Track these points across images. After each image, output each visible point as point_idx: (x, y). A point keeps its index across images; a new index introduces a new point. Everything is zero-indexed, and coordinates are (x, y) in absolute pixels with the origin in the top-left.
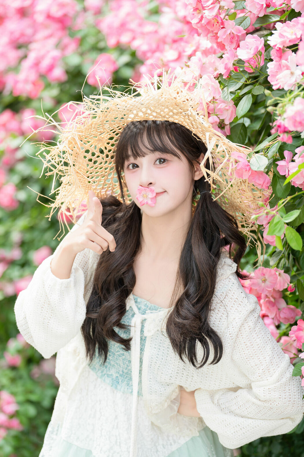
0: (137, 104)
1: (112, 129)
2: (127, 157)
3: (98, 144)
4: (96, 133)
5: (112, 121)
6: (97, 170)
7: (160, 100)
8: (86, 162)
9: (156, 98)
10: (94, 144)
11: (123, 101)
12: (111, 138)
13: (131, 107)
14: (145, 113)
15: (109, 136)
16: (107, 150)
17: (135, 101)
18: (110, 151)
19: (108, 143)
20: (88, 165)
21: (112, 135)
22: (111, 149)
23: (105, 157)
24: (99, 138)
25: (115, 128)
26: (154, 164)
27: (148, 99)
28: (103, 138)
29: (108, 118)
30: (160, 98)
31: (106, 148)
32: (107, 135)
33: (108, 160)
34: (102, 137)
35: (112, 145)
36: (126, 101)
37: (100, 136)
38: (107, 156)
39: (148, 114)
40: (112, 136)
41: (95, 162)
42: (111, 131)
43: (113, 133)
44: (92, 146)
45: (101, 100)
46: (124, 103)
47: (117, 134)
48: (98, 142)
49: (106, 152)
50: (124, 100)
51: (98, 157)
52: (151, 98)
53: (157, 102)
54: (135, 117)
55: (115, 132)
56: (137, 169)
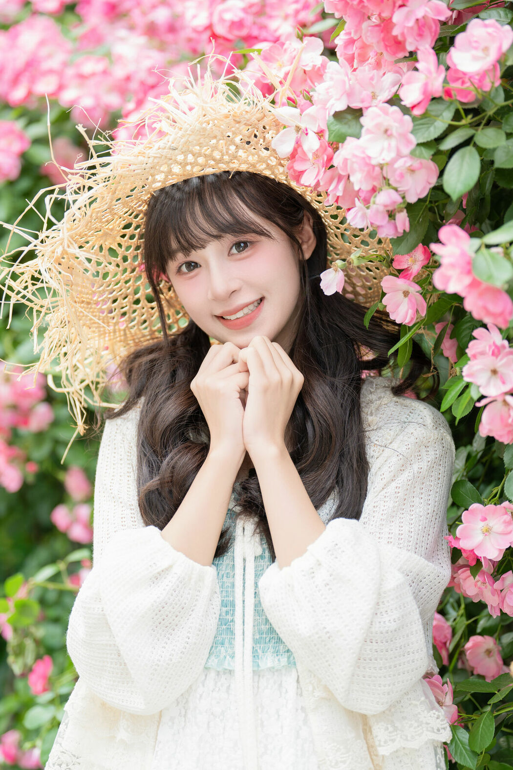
0: (165, 151)
1: (127, 210)
2: (172, 254)
3: (105, 241)
4: (100, 224)
5: (128, 197)
6: (112, 288)
7: (204, 129)
8: (88, 279)
9: (197, 128)
10: (98, 242)
12: (127, 226)
13: (156, 161)
14: (184, 165)
15: (124, 223)
16: (123, 248)
17: (159, 148)
18: (128, 248)
19: (123, 236)
20: (93, 284)
21: (128, 220)
22: (129, 244)
23: (122, 261)
24: (104, 231)
25: (132, 207)
27: (183, 136)
28: (112, 230)
29: (119, 194)
31: (120, 245)
32: (118, 222)
33: (127, 265)
34: (111, 227)
35: (132, 237)
36: (144, 153)
37: (107, 227)
38: (125, 259)
39: (191, 164)
40: (128, 222)
41: (105, 275)
42: (126, 214)
43: (130, 215)
44: (95, 248)
47: (136, 217)
49: (121, 252)
50: (140, 153)
52: (188, 132)
53: (202, 133)
55: (132, 213)
56: (196, 271)
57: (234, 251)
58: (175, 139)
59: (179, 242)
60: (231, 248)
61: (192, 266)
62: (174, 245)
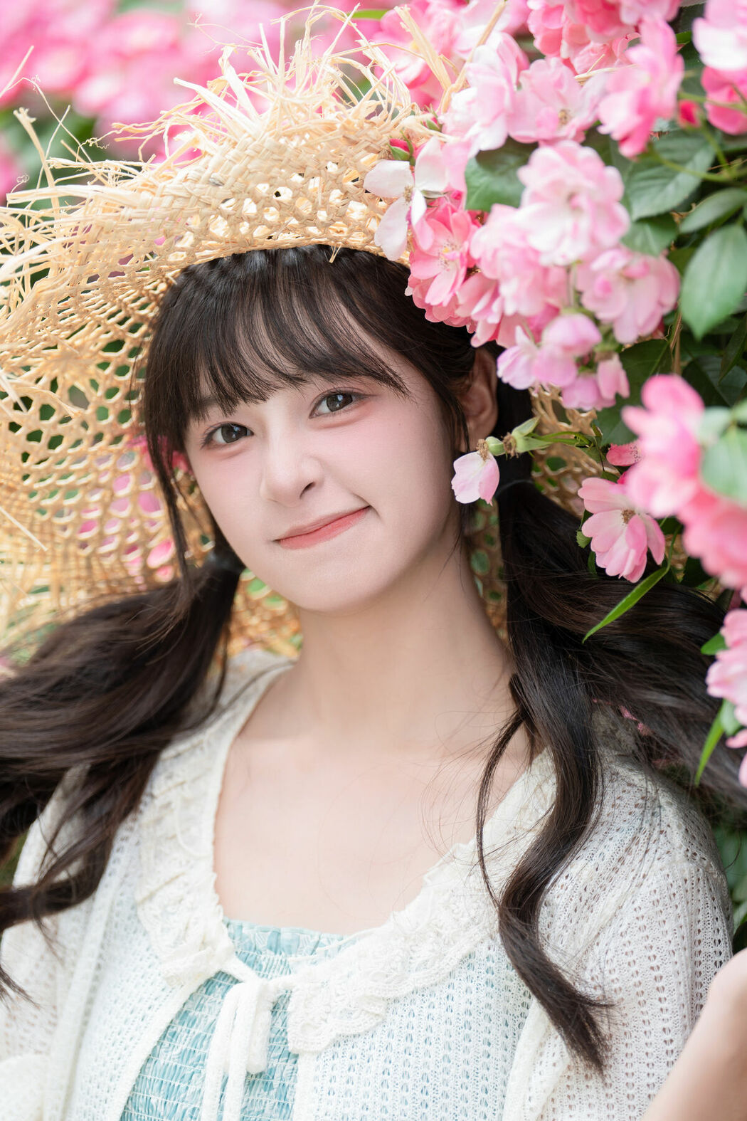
0: (197, 185)
1: (114, 309)
2: (199, 407)
3: (63, 372)
4: (56, 332)
5: (113, 274)
6: (67, 469)
7: (282, 149)
8: (16, 444)
9: (266, 145)
10: (48, 372)
11: (141, 191)
12: (115, 345)
13: (177, 204)
14: (235, 219)
15: (105, 338)
16: (100, 393)
17: (186, 179)
18: (111, 393)
19: (104, 365)
20: (25, 457)
21: (116, 332)
22: (114, 384)
23: (94, 417)
24: (64, 350)
25: (126, 305)
26: (311, 416)
27: (237, 159)
28: (80, 348)
29: (95, 266)
30: (282, 141)
31: (94, 384)
32: (93, 334)
33: (105, 426)
34: (78, 343)
35: (122, 370)
36: (154, 186)
37: (70, 341)
38: (102, 413)
39: (249, 219)
40: (116, 338)
41: (55, 442)
42: (112, 320)
43: (121, 323)
44: (41, 383)
45: (55, 204)
46: (146, 196)
47: (134, 329)
48: (63, 364)
49: (95, 397)
50: (145, 185)
51: (66, 419)
52: (247, 152)
53: (276, 157)
54: (198, 240)
55: (126, 319)
56: (243, 442)
57: (324, 408)
58: (220, 164)
59: (216, 380)
60: (319, 403)
61: (235, 432)
62: (206, 388)
